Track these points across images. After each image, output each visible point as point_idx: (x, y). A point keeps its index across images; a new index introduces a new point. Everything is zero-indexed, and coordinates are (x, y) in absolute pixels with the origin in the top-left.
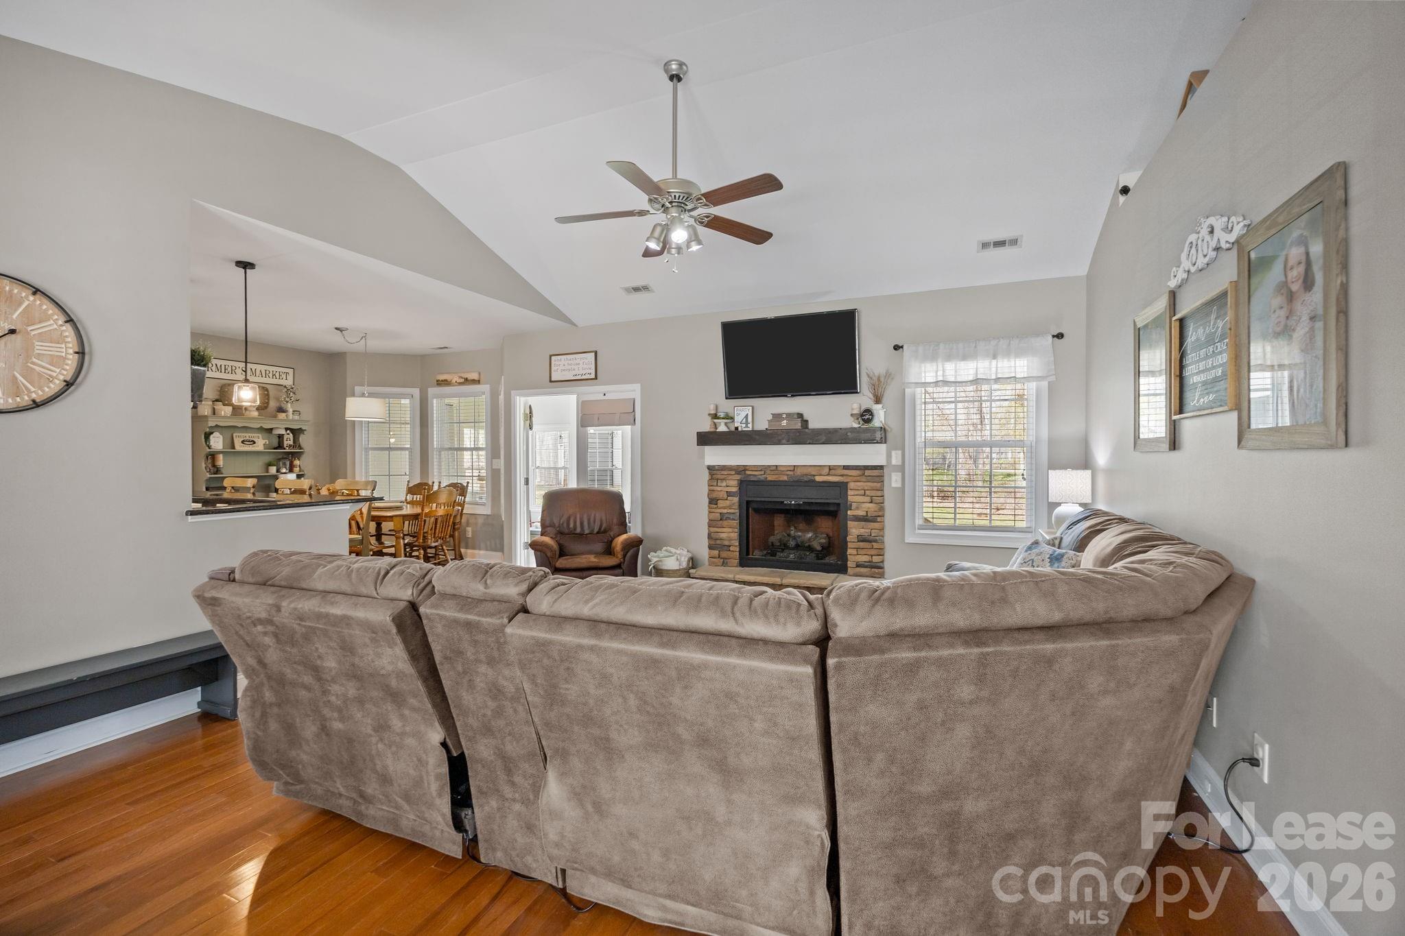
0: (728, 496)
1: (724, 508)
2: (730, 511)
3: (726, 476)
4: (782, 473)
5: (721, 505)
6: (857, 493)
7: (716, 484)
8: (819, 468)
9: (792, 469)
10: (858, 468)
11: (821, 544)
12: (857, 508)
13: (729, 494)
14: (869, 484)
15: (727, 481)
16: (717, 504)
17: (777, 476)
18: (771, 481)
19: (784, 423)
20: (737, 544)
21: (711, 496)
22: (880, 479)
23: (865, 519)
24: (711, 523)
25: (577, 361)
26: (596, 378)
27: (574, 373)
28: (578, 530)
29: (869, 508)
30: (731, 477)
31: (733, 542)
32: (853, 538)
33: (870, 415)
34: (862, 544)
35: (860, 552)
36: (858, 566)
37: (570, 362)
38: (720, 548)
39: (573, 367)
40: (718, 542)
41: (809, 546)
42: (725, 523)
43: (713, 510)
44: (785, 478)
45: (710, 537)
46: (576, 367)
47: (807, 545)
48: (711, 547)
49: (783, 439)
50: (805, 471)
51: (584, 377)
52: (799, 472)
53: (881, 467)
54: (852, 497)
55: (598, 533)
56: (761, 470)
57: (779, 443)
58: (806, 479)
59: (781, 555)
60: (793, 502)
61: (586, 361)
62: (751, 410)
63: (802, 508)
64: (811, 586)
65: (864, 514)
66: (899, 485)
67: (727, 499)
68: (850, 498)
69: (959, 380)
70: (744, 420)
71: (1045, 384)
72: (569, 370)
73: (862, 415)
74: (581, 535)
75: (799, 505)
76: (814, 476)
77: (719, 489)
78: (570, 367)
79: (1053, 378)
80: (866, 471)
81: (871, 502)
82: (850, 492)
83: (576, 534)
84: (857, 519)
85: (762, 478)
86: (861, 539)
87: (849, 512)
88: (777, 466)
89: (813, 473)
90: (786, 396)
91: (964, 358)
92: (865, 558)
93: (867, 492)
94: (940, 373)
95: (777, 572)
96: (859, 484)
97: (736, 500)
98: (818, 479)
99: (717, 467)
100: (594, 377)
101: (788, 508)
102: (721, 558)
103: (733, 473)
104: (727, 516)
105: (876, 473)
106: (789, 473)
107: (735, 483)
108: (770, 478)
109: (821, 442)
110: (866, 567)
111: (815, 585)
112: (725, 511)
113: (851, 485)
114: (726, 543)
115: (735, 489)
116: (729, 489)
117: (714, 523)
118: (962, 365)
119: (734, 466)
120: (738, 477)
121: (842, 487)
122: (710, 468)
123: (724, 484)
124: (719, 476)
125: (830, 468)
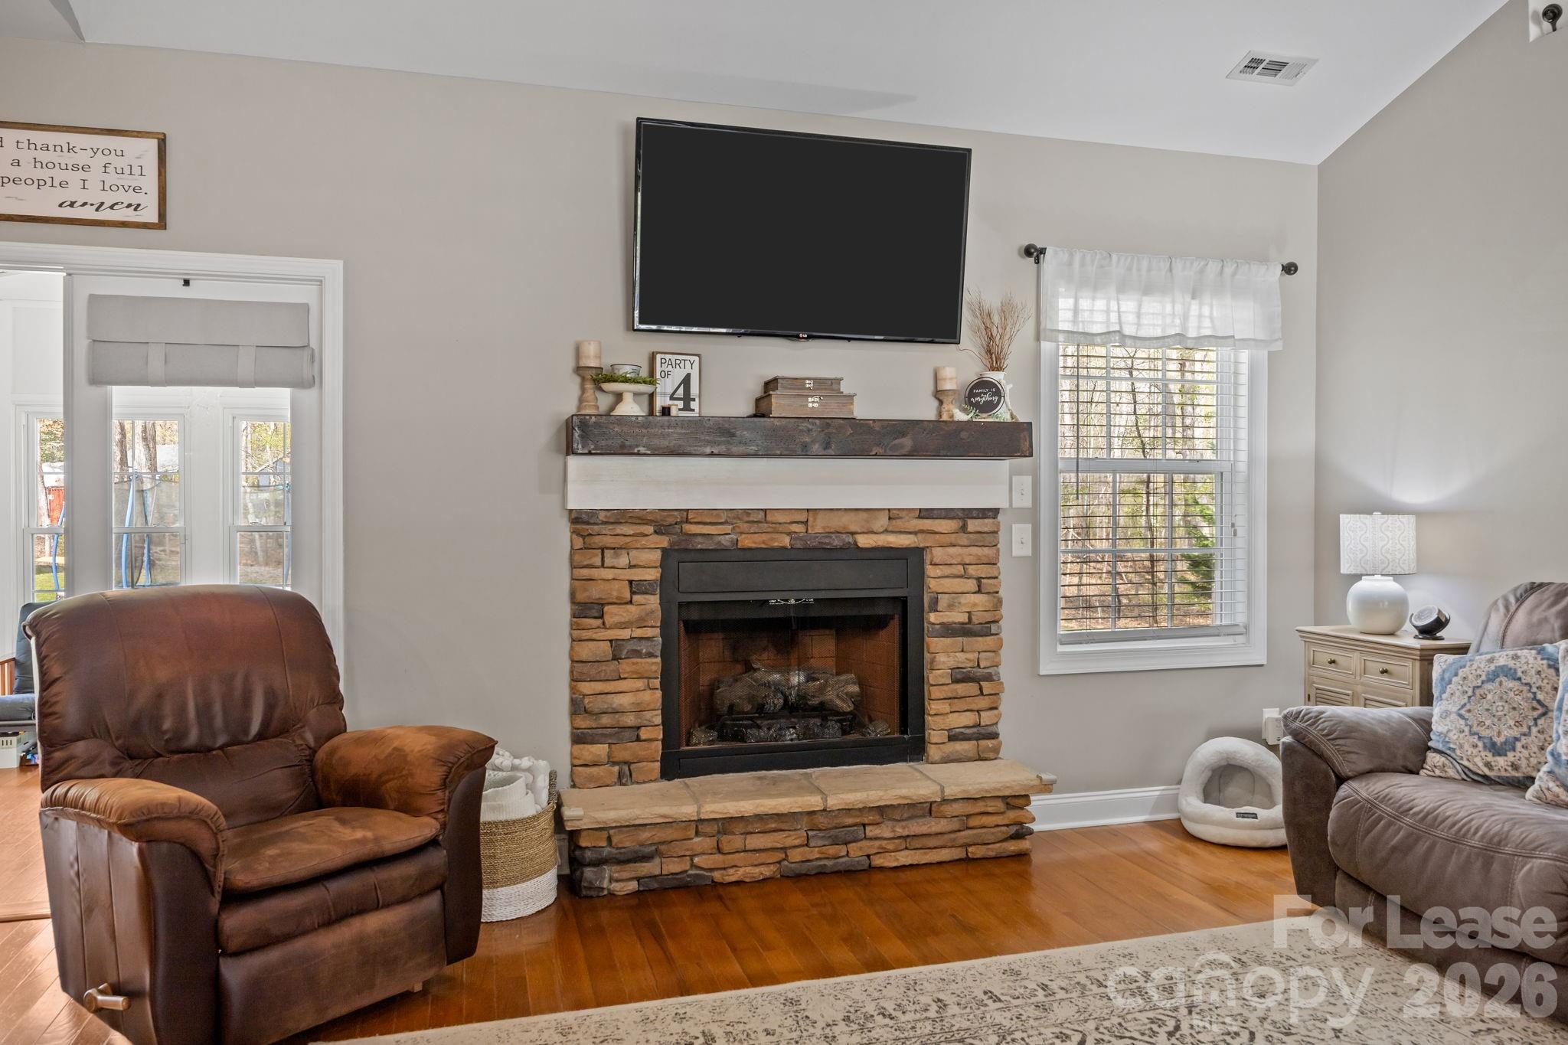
0: (633, 593)
1: (622, 626)
2: (638, 633)
3: (628, 540)
4: (776, 528)
5: (616, 619)
6: (947, 571)
7: (599, 563)
8: (865, 515)
9: (803, 517)
10: (952, 514)
11: (850, 695)
12: (951, 607)
13: (635, 587)
14: (974, 550)
15: (633, 553)
16: (602, 617)
17: (765, 537)
18: (750, 549)
19: (813, 403)
20: (658, 720)
21: (581, 597)
22: (990, 538)
23: (964, 630)
24: (580, 670)
25: (82, 159)
26: (162, 223)
27: (67, 195)
28: (193, 738)
29: (975, 605)
30: (643, 541)
31: (648, 715)
32: (942, 676)
33: (994, 394)
34: (961, 689)
35: (960, 705)
36: (952, 738)
37: (44, 157)
38: (610, 736)
39: (59, 175)
40: (605, 720)
41: (822, 704)
42: (626, 666)
43: (585, 634)
44: (786, 541)
45: (577, 707)
46: (74, 178)
47: (815, 702)
48: (579, 738)
49: (813, 442)
50: (837, 522)
51: (105, 215)
52: (818, 526)
53: (995, 512)
54: (936, 580)
55: (261, 736)
56: (726, 523)
57: (805, 452)
58: (836, 543)
59: (759, 736)
60: (793, 602)
61: (119, 163)
62: (696, 365)
63: (813, 613)
64: (895, 803)
65: (964, 618)
66: (1027, 551)
67: (631, 602)
68: (932, 584)
69: (1142, 333)
70: (681, 391)
71: (1263, 355)
72: (40, 184)
73: (971, 394)
74: (203, 750)
75: (807, 606)
76: (853, 534)
77: (608, 574)
78: (44, 174)
79: (1278, 346)
80: (970, 522)
81: (979, 591)
82: (930, 571)
83: (189, 751)
84: (949, 630)
85: (725, 541)
86: (961, 676)
87: (933, 617)
88: (765, 511)
89: (853, 528)
90: (798, 337)
91: (1148, 290)
92: (968, 719)
93: (972, 570)
94: (1114, 317)
95: (788, 779)
96: (952, 550)
97: (653, 601)
98: (864, 541)
99: (602, 516)
100: (155, 219)
101: (781, 615)
102: (614, 763)
103: (650, 529)
104: (630, 646)
105: (985, 525)
106: (795, 528)
107: (657, 556)
108: (747, 542)
109: (904, 452)
110: (966, 738)
111: (905, 798)
112: (625, 634)
113: (938, 554)
114: (630, 720)
115: (653, 574)
116: (637, 575)
117: (592, 670)
118: (1152, 305)
119: (653, 512)
120: (664, 542)
121: (912, 560)
122: (580, 520)
123: (623, 560)
124: (608, 541)
125: (893, 515)
